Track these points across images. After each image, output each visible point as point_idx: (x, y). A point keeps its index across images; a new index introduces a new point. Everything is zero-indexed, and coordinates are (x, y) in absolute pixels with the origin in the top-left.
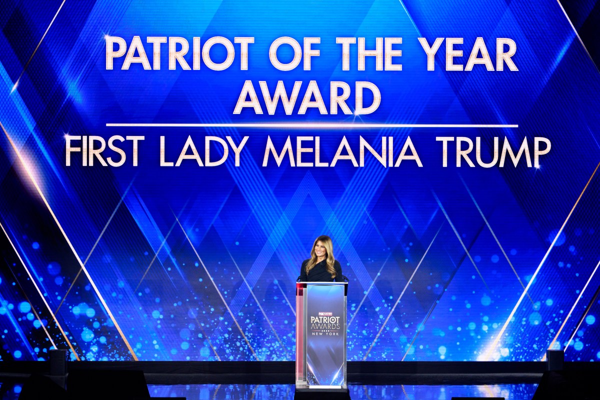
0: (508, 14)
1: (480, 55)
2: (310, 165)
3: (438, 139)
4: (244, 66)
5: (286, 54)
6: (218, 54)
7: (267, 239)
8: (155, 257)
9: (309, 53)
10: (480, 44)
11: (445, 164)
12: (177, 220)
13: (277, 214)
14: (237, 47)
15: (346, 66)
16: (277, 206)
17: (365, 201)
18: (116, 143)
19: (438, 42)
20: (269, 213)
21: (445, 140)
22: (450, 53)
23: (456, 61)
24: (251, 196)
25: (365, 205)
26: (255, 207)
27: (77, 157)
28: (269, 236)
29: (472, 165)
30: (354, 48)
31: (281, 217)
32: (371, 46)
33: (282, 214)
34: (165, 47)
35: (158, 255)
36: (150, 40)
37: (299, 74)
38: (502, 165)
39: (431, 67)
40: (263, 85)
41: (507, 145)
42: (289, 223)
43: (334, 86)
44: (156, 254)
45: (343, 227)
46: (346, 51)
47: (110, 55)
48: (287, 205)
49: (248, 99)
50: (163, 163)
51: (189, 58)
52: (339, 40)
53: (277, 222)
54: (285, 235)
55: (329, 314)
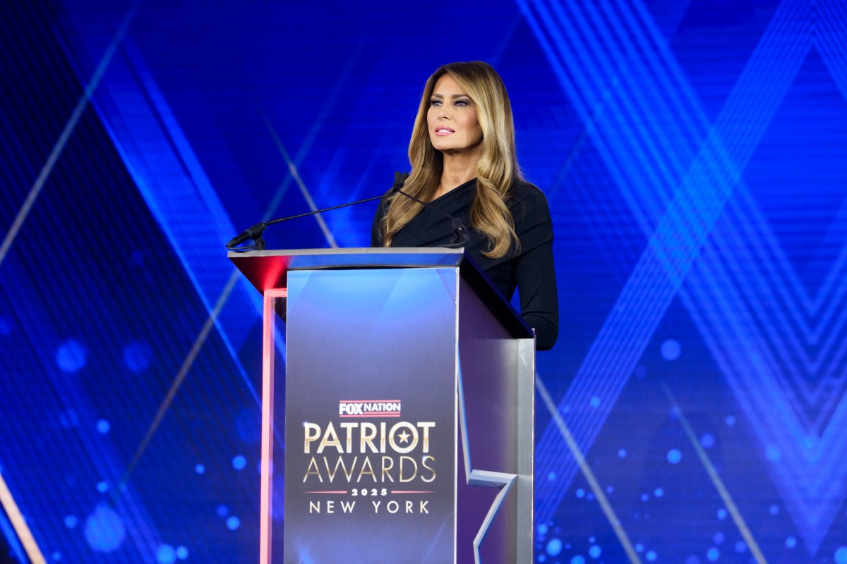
7: (643, 239)
8: (208, 326)
12: (293, 170)
13: (688, 136)
16: (684, 99)
20: (654, 136)
24: (580, 63)
26: (598, 109)
28: (653, 225)
31: (704, 151)
33: (704, 135)
35: (221, 317)
42: (737, 177)
44: (214, 315)
48: (724, 98)
53: (686, 169)
54: (719, 223)
55: (386, 407)
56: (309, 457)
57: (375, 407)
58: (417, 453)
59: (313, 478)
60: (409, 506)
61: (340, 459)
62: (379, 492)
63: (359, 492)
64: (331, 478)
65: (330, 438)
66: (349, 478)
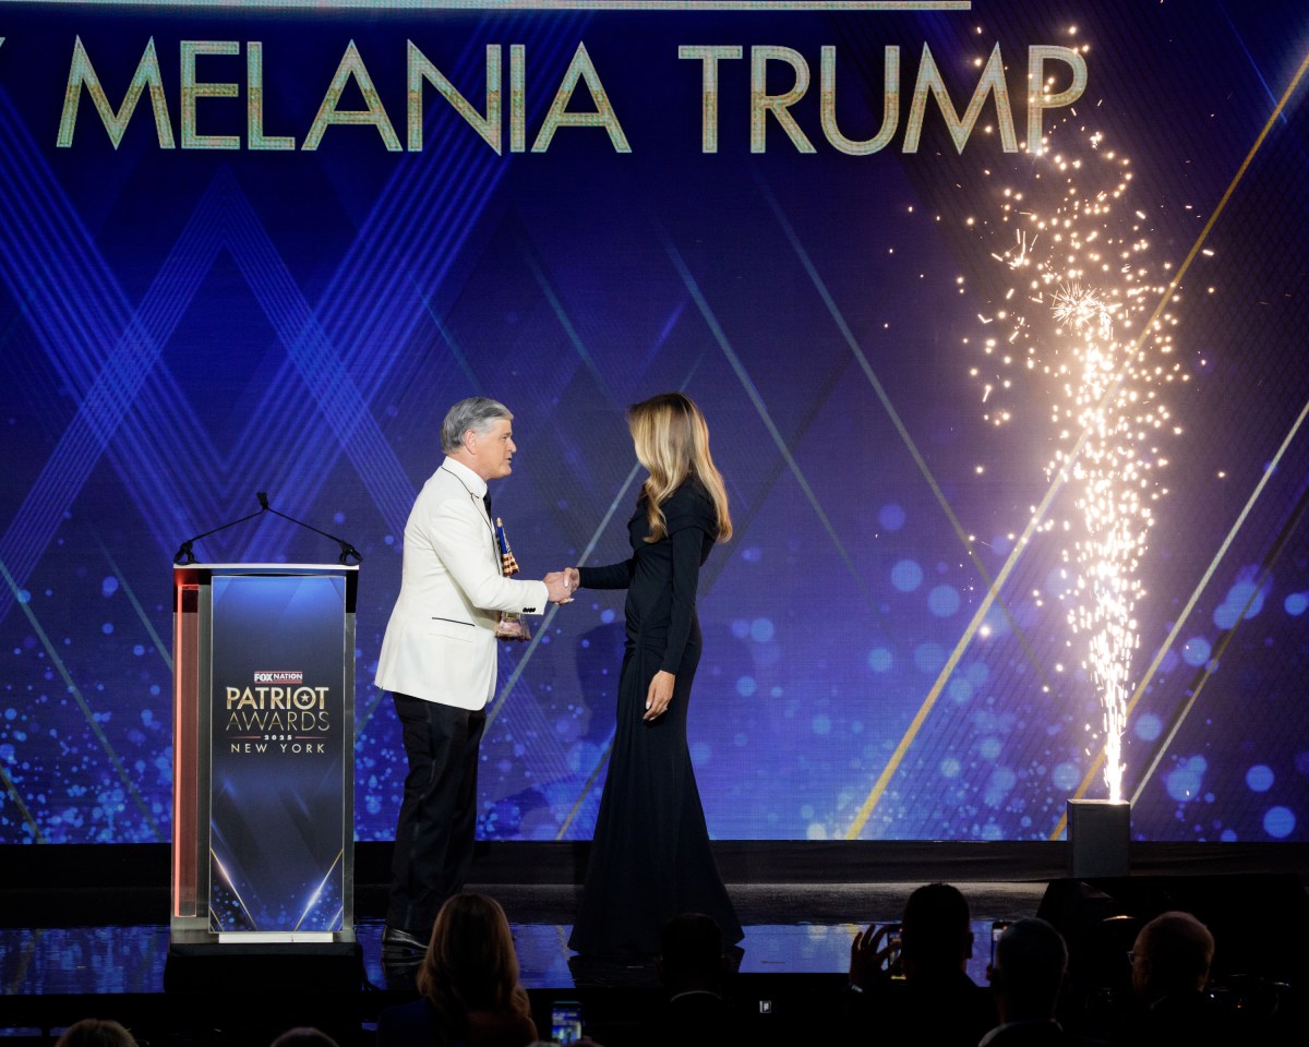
2: (230, 143)
3: (686, 52)
7: (74, 406)
11: (710, 144)
13: (113, 317)
16: (111, 288)
17: (426, 274)
21: (710, 56)
25: (425, 290)
28: (82, 395)
29: (804, 145)
33: (127, 317)
38: (911, 144)
41: (929, 75)
45: (348, 368)
53: (112, 346)
54: (141, 393)
55: (291, 676)
56: (231, 712)
57: (283, 676)
58: (315, 709)
59: (234, 727)
60: (309, 748)
61: (255, 714)
62: (286, 737)
63: (270, 737)
64: (248, 728)
65: (248, 698)
66: (262, 728)
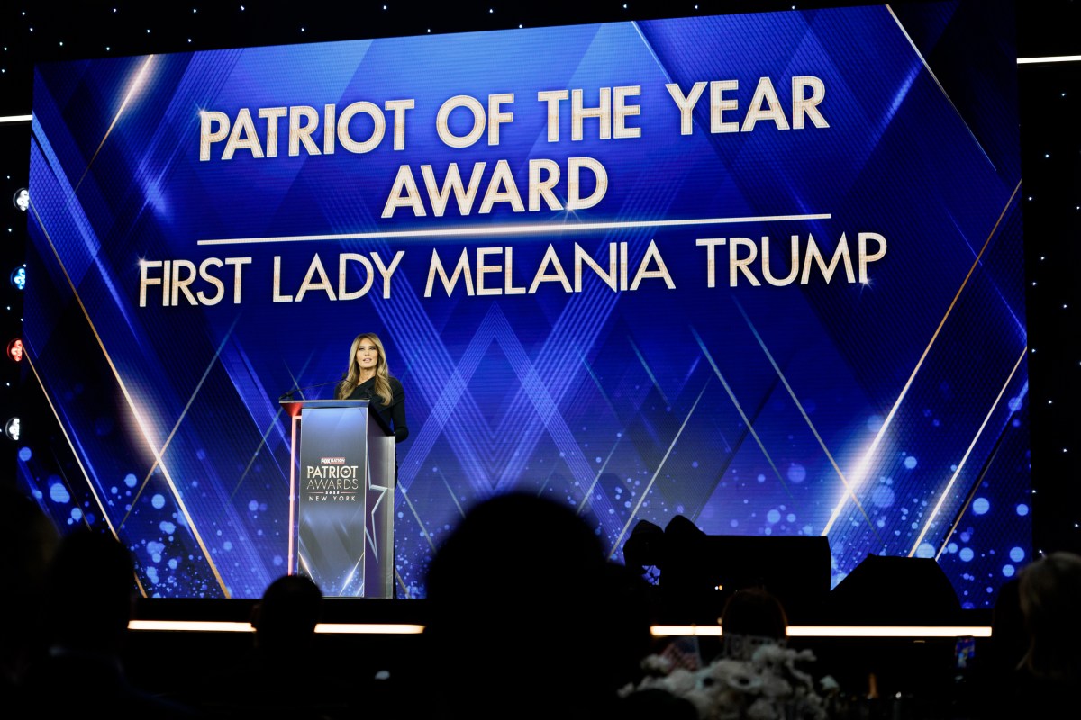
0: (809, 39)
1: (765, 106)
2: (498, 292)
3: (700, 242)
4: (399, 144)
5: (461, 122)
6: (361, 127)
7: (430, 410)
9: (497, 118)
10: (765, 87)
11: (711, 283)
12: (296, 384)
13: (446, 370)
14: (389, 116)
15: (553, 135)
16: (446, 358)
17: (583, 347)
18: (212, 270)
19: (698, 88)
20: (433, 370)
21: (711, 244)
22: (718, 105)
23: (727, 116)
24: (407, 345)
25: (582, 354)
26: (413, 361)
27: (155, 292)
28: (433, 405)
29: (755, 282)
30: (565, 106)
31: (453, 376)
32: (591, 102)
33: (453, 370)
34: (284, 123)
35: (267, 439)
36: (263, 113)
37: (482, 151)
38: (805, 280)
39: (687, 128)
40: (427, 171)
41: (812, 248)
42: (465, 385)
43: (535, 166)
44: (264, 439)
45: (549, 390)
46: (553, 112)
47: (207, 139)
48: (461, 357)
49: (404, 193)
50: (278, 298)
51: (318, 138)
52: (542, 96)
53: (446, 384)
54: (458, 404)
55: (339, 460)
56: (309, 479)
57: (335, 461)
58: (351, 478)
59: (311, 488)
60: (347, 498)
61: (321, 480)
62: (336, 493)
63: (329, 493)
64: (318, 488)
65: (318, 472)
66: (324, 488)
